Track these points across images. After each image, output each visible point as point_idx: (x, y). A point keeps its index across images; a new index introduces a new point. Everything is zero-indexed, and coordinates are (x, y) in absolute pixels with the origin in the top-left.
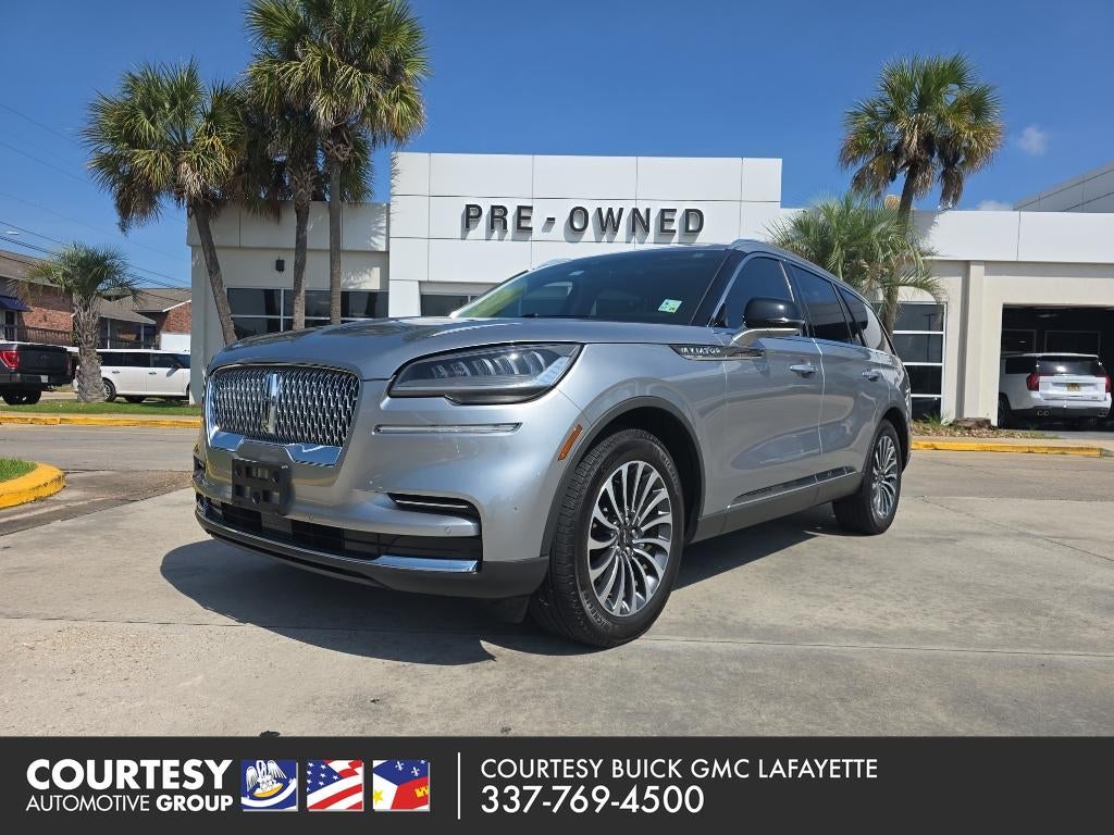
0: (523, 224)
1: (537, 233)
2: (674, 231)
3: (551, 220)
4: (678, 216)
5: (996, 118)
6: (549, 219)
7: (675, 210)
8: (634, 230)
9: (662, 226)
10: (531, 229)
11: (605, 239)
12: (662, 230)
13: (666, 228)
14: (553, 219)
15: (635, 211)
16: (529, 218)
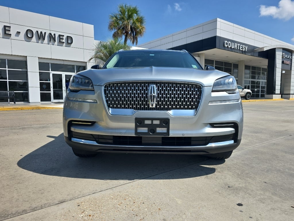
0: (7, 32)
1: (13, 36)
2: (64, 42)
3: (18, 33)
4: (64, 38)
5: (145, 25)
6: (17, 32)
7: (63, 36)
8: (50, 40)
9: (60, 40)
10: (11, 35)
11: (40, 42)
12: (60, 41)
13: (61, 41)
14: (20, 32)
15: (50, 34)
16: (9, 31)
